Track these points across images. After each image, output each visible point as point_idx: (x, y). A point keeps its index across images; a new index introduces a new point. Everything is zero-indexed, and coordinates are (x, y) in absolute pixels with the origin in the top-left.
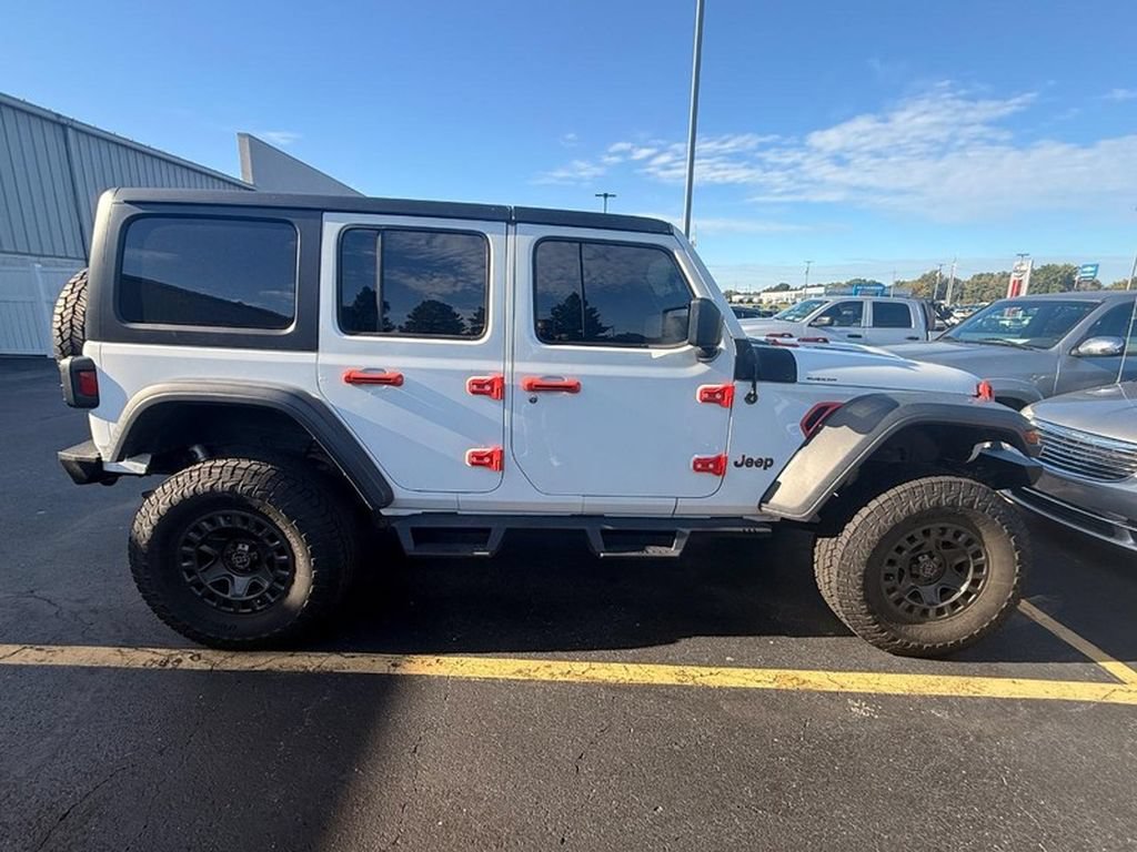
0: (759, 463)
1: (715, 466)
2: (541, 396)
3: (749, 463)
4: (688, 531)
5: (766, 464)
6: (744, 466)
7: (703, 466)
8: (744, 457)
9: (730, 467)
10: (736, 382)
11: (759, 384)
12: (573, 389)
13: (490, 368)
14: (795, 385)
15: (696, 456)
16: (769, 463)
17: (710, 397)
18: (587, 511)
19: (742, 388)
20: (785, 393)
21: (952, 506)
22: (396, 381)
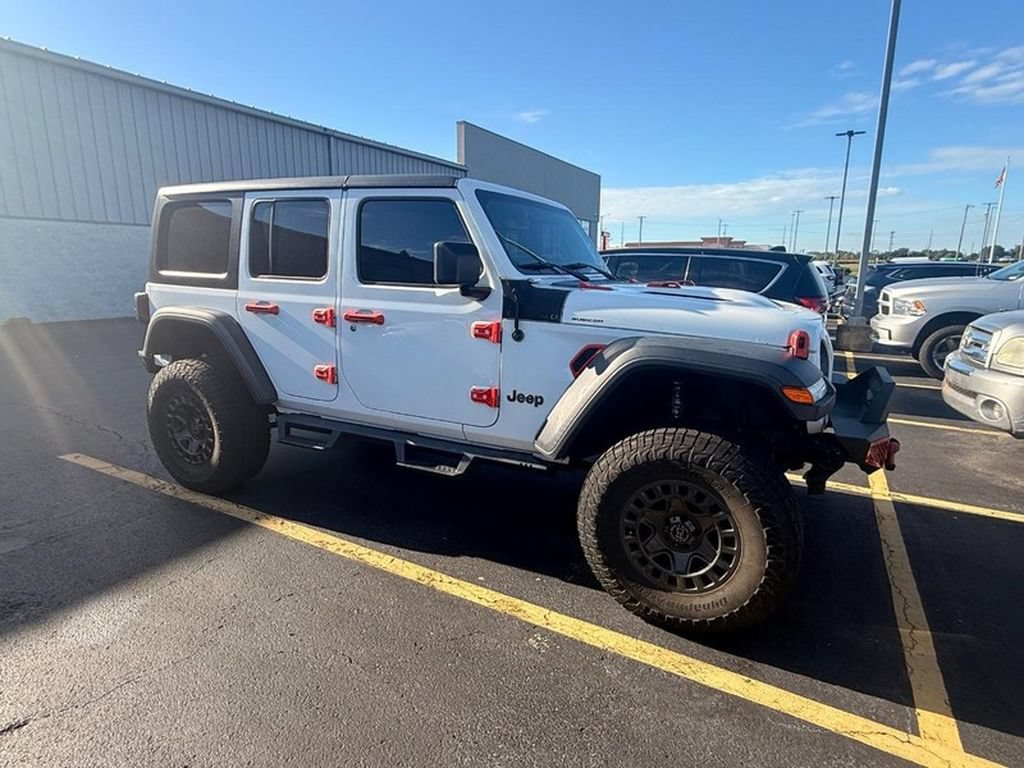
0: (530, 399)
1: (488, 398)
2: (359, 326)
3: (520, 398)
4: (471, 456)
5: (537, 401)
6: (516, 401)
7: (480, 397)
8: (515, 392)
9: (504, 400)
10: (505, 320)
11: (521, 322)
12: (380, 320)
13: (326, 302)
14: (561, 325)
15: (474, 387)
16: (539, 400)
17: (481, 333)
18: (400, 427)
19: (508, 326)
20: (550, 332)
21: (680, 459)
22: (275, 311)
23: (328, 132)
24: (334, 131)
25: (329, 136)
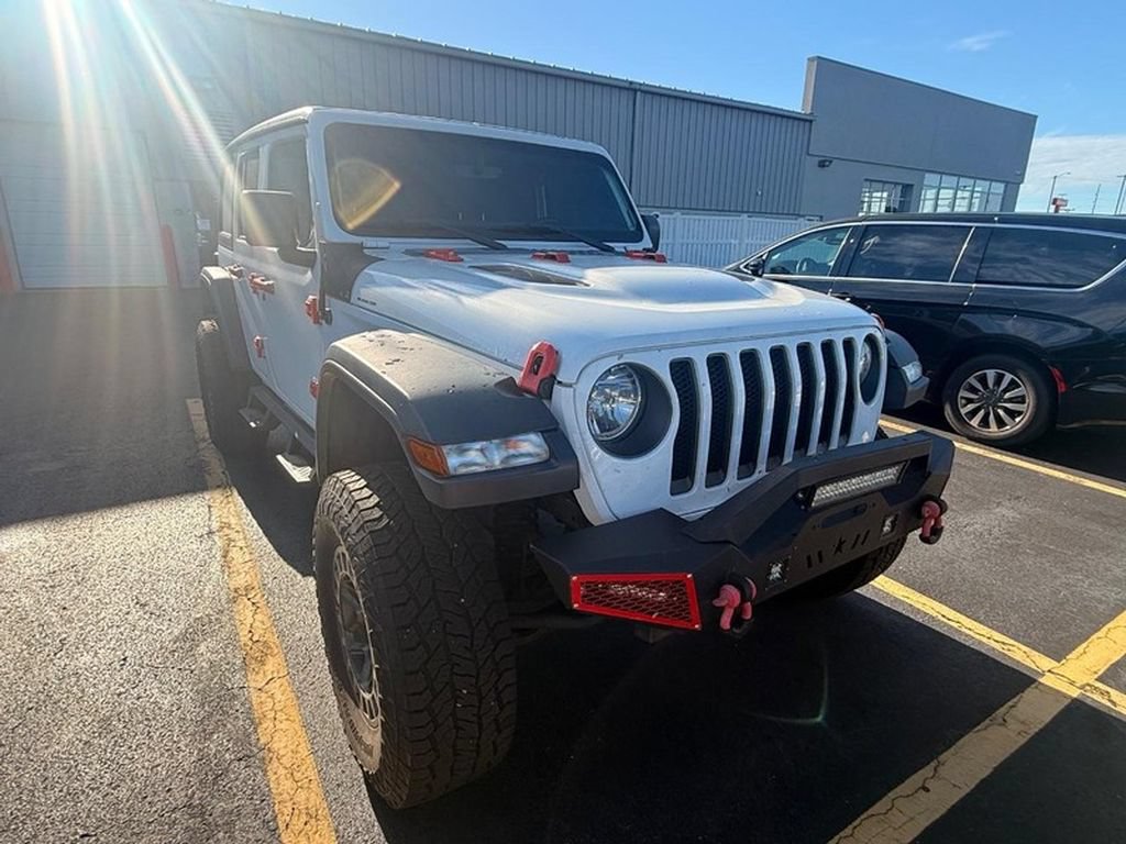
7: (314, 391)
14: (351, 306)
23: (633, 86)
24: (641, 84)
25: (635, 91)
